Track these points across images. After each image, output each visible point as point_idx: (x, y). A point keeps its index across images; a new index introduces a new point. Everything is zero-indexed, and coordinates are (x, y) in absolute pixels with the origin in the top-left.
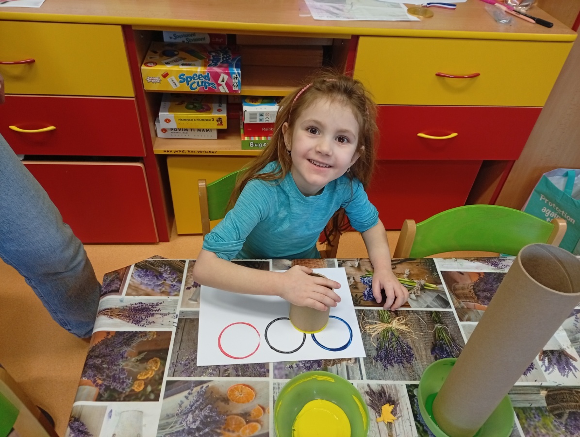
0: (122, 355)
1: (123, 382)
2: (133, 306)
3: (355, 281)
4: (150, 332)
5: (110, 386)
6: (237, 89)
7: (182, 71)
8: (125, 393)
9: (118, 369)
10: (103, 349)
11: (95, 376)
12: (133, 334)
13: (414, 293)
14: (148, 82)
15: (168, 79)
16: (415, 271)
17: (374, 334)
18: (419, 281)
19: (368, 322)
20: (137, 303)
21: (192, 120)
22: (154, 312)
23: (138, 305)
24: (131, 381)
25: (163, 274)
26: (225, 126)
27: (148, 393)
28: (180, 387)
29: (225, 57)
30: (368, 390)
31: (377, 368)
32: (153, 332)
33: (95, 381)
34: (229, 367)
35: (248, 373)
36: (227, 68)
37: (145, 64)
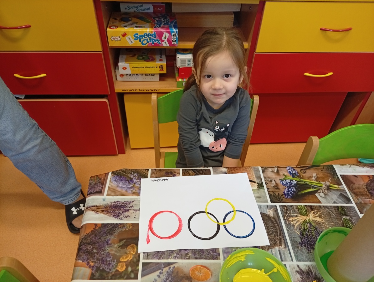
0: (107, 242)
1: (110, 264)
2: (112, 203)
3: (276, 183)
4: (127, 224)
5: (100, 267)
6: (175, 44)
7: (136, 31)
8: (111, 273)
9: (105, 254)
10: (92, 238)
11: (88, 259)
12: (115, 226)
13: (323, 192)
14: (112, 41)
15: (126, 37)
16: (321, 175)
17: (297, 225)
18: (324, 183)
19: (291, 215)
20: (115, 201)
21: (142, 67)
22: (128, 208)
23: (116, 203)
24: (116, 263)
25: (133, 179)
26: (165, 71)
27: (129, 273)
28: (153, 268)
29: (165, 21)
30: (298, 270)
31: (303, 252)
32: (129, 224)
33: (88, 264)
34: (188, 251)
35: (204, 257)
36: (168, 28)
37: (109, 27)
